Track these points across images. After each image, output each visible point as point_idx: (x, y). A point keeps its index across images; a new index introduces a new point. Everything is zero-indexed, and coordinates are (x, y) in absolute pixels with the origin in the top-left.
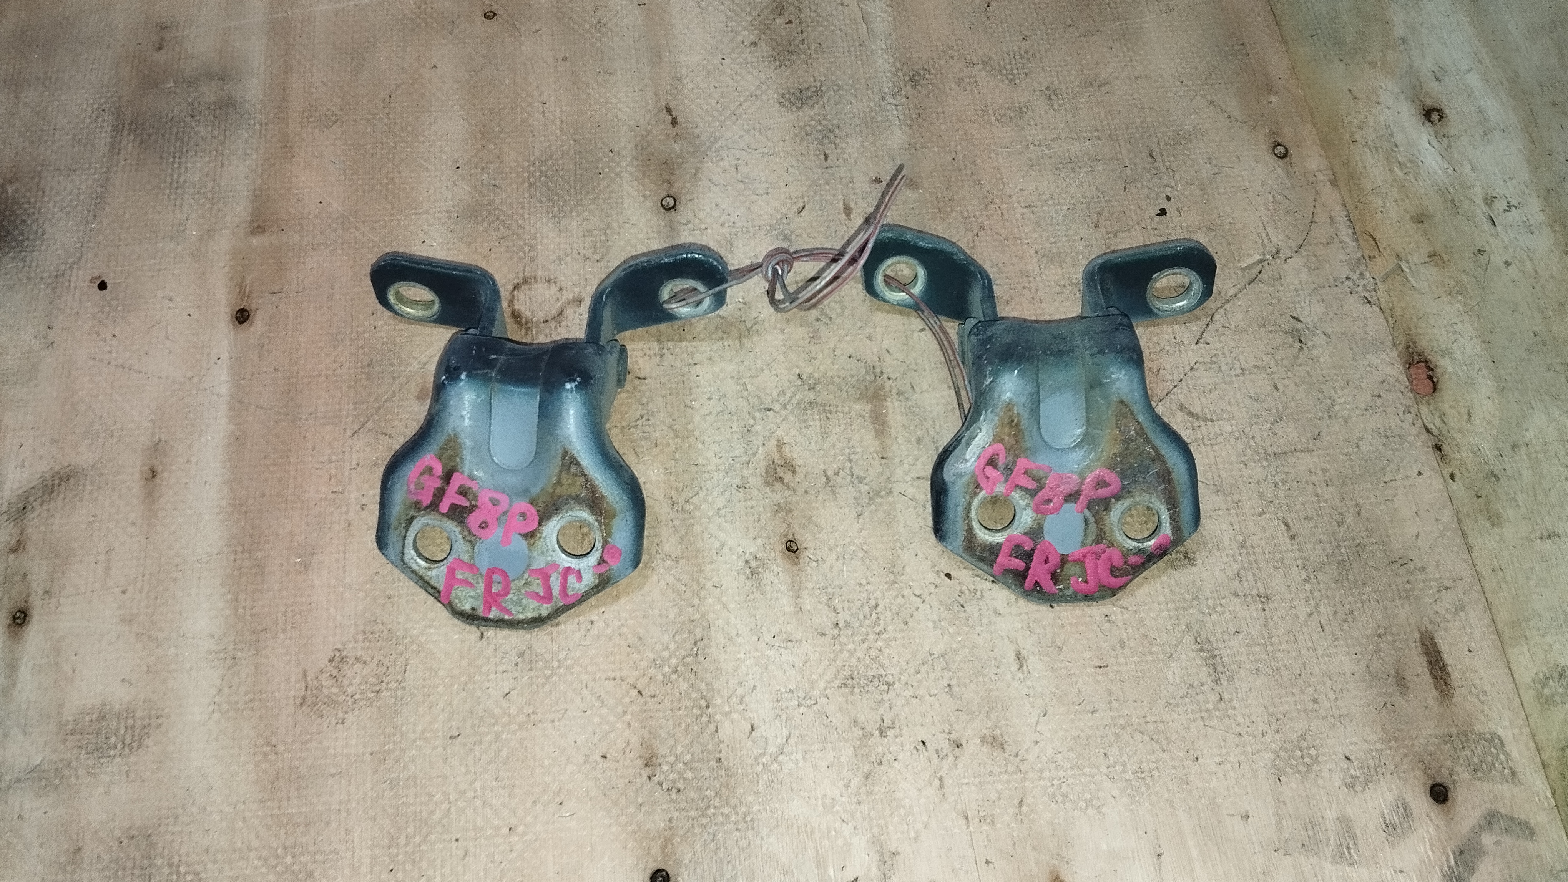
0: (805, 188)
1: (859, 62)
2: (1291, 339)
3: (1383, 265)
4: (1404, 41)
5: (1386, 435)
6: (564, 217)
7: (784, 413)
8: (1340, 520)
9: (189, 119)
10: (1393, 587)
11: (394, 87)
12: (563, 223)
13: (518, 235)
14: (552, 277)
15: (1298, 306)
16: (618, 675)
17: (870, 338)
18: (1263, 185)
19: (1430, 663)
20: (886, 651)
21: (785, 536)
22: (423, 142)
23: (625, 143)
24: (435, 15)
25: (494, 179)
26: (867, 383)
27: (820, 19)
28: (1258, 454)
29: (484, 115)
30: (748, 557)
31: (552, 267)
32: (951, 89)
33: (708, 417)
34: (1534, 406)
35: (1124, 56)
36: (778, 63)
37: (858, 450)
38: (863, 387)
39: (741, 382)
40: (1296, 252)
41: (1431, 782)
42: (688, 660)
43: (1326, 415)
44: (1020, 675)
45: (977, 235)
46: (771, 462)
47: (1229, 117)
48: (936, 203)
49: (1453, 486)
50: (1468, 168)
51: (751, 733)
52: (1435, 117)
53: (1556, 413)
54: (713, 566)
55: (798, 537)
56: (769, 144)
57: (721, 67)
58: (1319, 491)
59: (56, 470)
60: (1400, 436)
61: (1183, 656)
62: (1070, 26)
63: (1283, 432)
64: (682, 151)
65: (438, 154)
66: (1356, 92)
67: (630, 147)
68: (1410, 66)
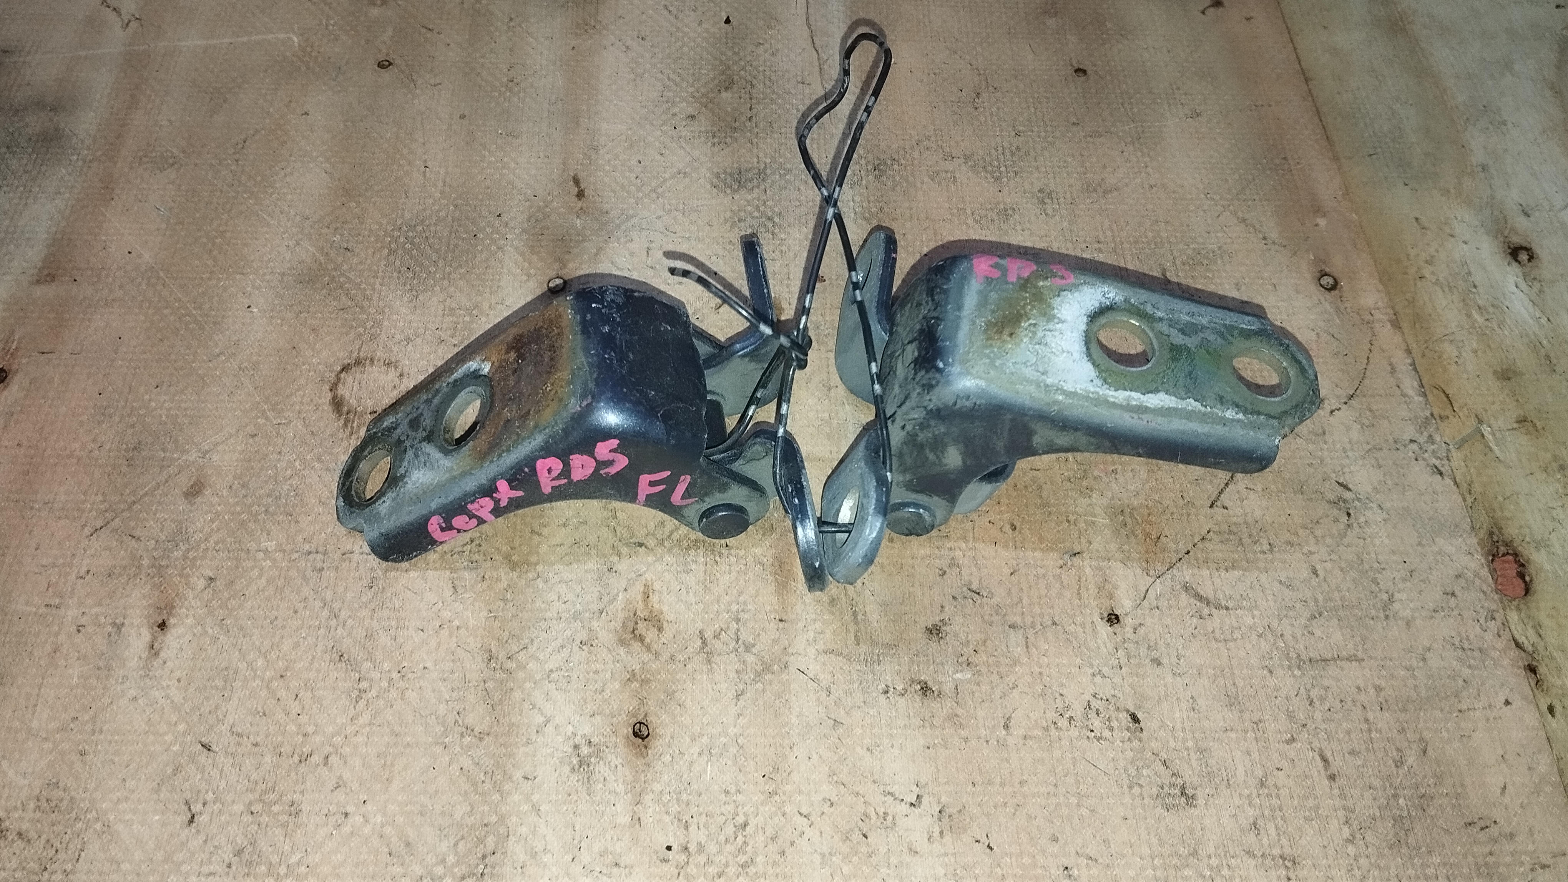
2: (1336, 512)
3: (1458, 427)
4: (1484, 168)
5: (1462, 647)
6: (425, 291)
7: (659, 551)
8: (1398, 758)
10: (1470, 859)
11: (252, 132)
12: (421, 297)
13: (362, 307)
14: (393, 360)
15: (1346, 470)
18: (1305, 320)
21: (634, 716)
22: (272, 194)
23: (516, 212)
24: (320, 59)
27: (775, 96)
28: (1288, 658)
29: (352, 170)
30: (578, 740)
31: (395, 349)
32: (922, 183)
33: (558, 548)
35: (1137, 161)
40: (1346, 403)
46: (632, 614)
47: (1265, 238)
49: (1553, 722)
52: (1524, 256)
54: (527, 749)
55: (651, 719)
58: (1370, 715)
60: (1480, 650)
62: (1074, 124)
63: (1323, 632)
64: (584, 228)
65: (286, 209)
66: (1424, 221)
67: (522, 217)
68: (1492, 197)
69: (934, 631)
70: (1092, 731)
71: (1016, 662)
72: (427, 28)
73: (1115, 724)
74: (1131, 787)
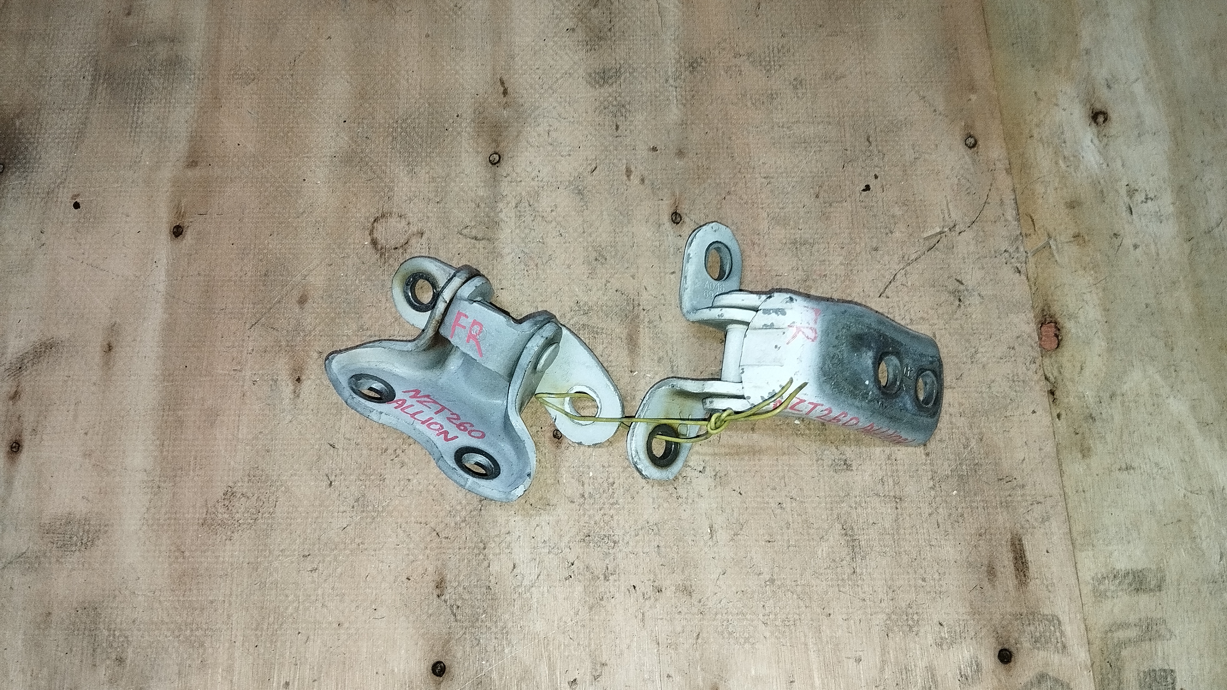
0: (599, 153)
1: (652, 49)
2: (952, 298)
3: (1036, 241)
4: (1088, 52)
5: (1013, 380)
6: (416, 166)
9: (147, 72)
10: (998, 498)
11: (298, 53)
12: (414, 170)
13: (381, 179)
15: (963, 271)
16: (423, 521)
17: (633, 277)
18: (952, 170)
19: (1016, 559)
20: (616, 518)
22: (317, 99)
23: (466, 108)
26: (627, 312)
27: (626, 11)
29: (363, 79)
31: (404, 206)
32: (720, 76)
34: (1134, 364)
36: (589, 47)
37: (614, 363)
38: (623, 314)
40: (969, 227)
41: (1000, 648)
42: (474, 514)
43: (969, 361)
44: (710, 543)
48: (696, 171)
50: (1119, 163)
51: (513, 570)
52: (1101, 119)
53: (1151, 370)
56: (576, 115)
57: (545, 48)
59: (43, 340)
60: (1023, 381)
61: (831, 538)
62: (820, 26)
64: (508, 117)
65: (327, 110)
66: (1040, 94)
67: (470, 111)
68: (1089, 74)
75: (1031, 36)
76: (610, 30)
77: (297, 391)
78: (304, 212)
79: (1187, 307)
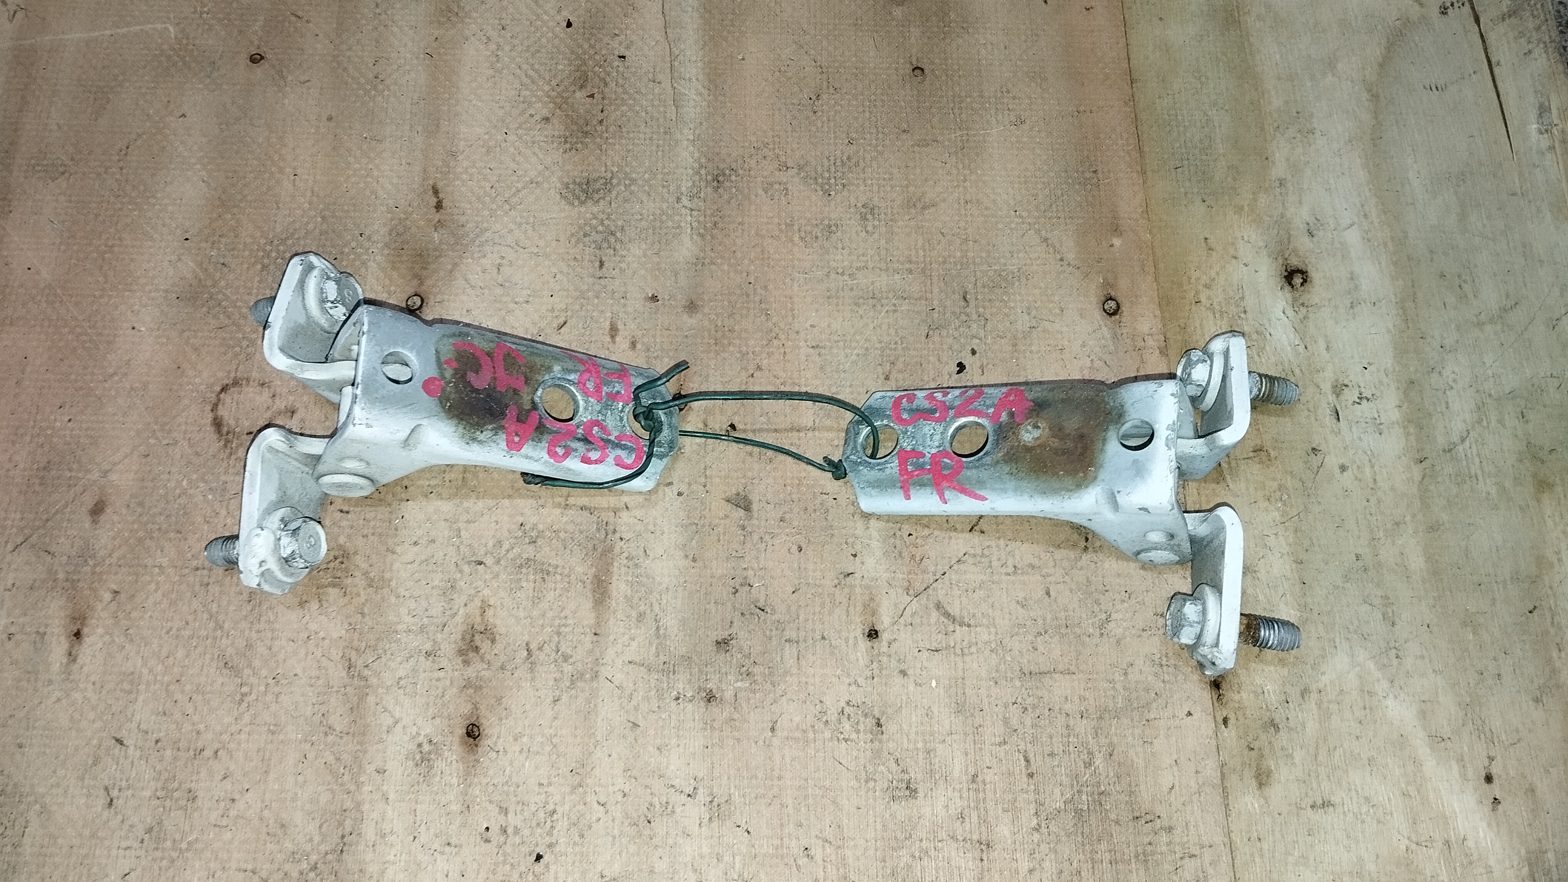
0: (570, 300)
1: (660, 153)
4: (1282, 183)
5: (1161, 663)
7: (496, 568)
8: (1087, 760)
10: (1132, 848)
11: (134, 136)
13: (238, 326)
14: (267, 380)
18: (1084, 346)
21: (469, 718)
22: (154, 205)
23: (379, 226)
24: (196, 53)
25: (224, 257)
26: (596, 542)
27: (626, 97)
28: (1013, 671)
29: (227, 177)
30: (421, 739)
32: (756, 196)
33: (409, 566)
34: (1338, 644)
35: (958, 174)
36: (568, 146)
37: (570, 622)
38: (590, 546)
39: (455, 526)
42: (330, 857)
43: (1098, 633)
45: (752, 375)
46: (470, 627)
47: (1062, 260)
48: (713, 332)
49: (1225, 732)
50: (1322, 345)
52: (1297, 280)
53: (1362, 656)
54: (380, 746)
55: (482, 721)
56: (541, 243)
57: (504, 145)
58: (1072, 723)
60: (1176, 666)
62: (904, 131)
63: (1045, 648)
64: (441, 242)
65: (167, 221)
66: (1212, 241)
67: (384, 231)
68: (1282, 216)
69: (723, 644)
70: (842, 733)
71: (786, 673)
72: (297, 16)
73: (861, 727)
74: (867, 782)
75: (1204, 157)
76: (601, 122)
77: (74, 652)
78: (115, 374)
79: (1417, 562)
